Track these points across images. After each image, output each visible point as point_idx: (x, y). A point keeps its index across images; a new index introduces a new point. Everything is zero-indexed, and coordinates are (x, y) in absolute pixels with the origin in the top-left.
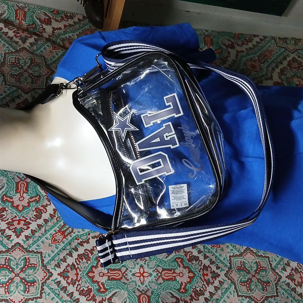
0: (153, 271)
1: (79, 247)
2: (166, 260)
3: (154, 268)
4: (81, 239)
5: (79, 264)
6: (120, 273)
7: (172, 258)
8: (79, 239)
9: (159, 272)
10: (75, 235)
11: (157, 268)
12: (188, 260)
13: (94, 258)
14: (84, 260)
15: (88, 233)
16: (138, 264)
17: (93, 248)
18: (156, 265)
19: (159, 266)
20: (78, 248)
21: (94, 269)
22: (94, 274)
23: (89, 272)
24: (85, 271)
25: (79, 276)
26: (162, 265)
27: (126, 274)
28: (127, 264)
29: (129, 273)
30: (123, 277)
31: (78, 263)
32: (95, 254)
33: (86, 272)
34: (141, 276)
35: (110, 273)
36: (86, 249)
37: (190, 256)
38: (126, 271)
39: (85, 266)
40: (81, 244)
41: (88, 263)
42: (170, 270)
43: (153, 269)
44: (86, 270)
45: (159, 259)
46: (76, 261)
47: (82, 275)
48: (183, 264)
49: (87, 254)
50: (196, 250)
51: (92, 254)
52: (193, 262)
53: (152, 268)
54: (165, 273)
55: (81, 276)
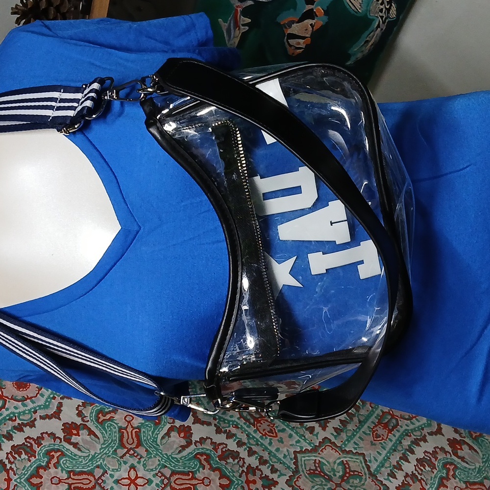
0: (154, 476)
1: (15, 433)
2: (178, 456)
3: (156, 469)
4: (21, 420)
5: (13, 462)
6: (92, 478)
7: (190, 453)
8: (15, 420)
9: (166, 477)
10: (8, 412)
11: (161, 470)
12: (219, 457)
13: (43, 451)
14: (23, 456)
15: (33, 410)
16: (125, 463)
17: (42, 436)
18: (159, 465)
19: (166, 467)
20: (13, 435)
21: (41, 471)
22: (42, 480)
23: (32, 476)
24: (25, 474)
25: (13, 483)
26: (170, 464)
27: (102, 480)
28: (105, 462)
29: (108, 479)
30: (97, 486)
31: (12, 460)
32: (45, 446)
33: (26, 477)
34: (132, 484)
35: (71, 478)
36: (29, 437)
37: (222, 451)
38: (103, 475)
39: (25, 466)
40: (20, 428)
41: (30, 461)
42: (187, 474)
43: (154, 472)
44: (26, 472)
45: (166, 454)
46: (7, 458)
47: (19, 481)
48: (210, 464)
49: (29, 445)
50: (234, 441)
51: (39, 445)
52: (228, 461)
53: (152, 470)
54: (177, 479)
55: (16, 483)
